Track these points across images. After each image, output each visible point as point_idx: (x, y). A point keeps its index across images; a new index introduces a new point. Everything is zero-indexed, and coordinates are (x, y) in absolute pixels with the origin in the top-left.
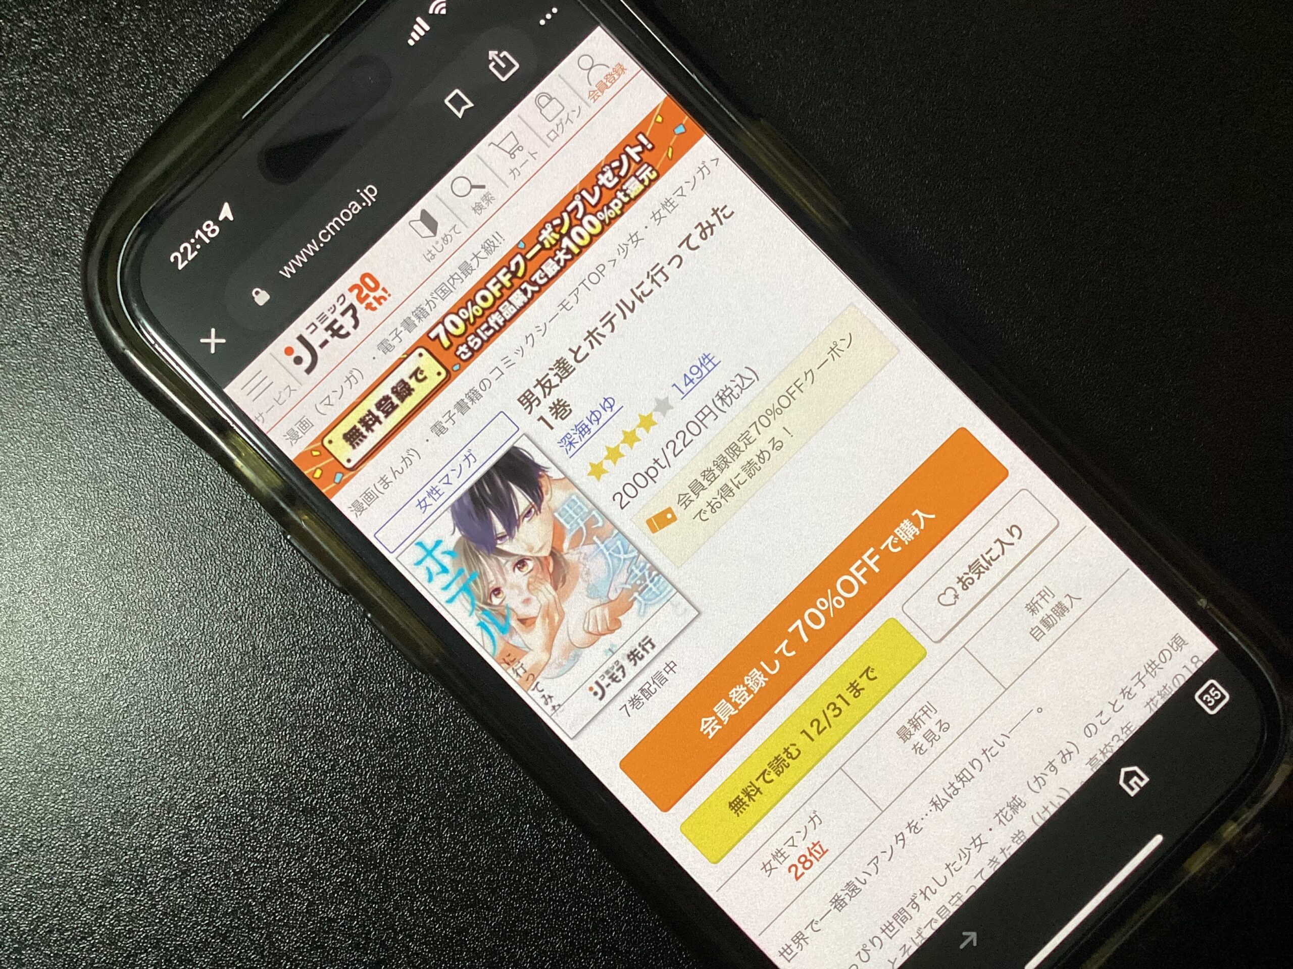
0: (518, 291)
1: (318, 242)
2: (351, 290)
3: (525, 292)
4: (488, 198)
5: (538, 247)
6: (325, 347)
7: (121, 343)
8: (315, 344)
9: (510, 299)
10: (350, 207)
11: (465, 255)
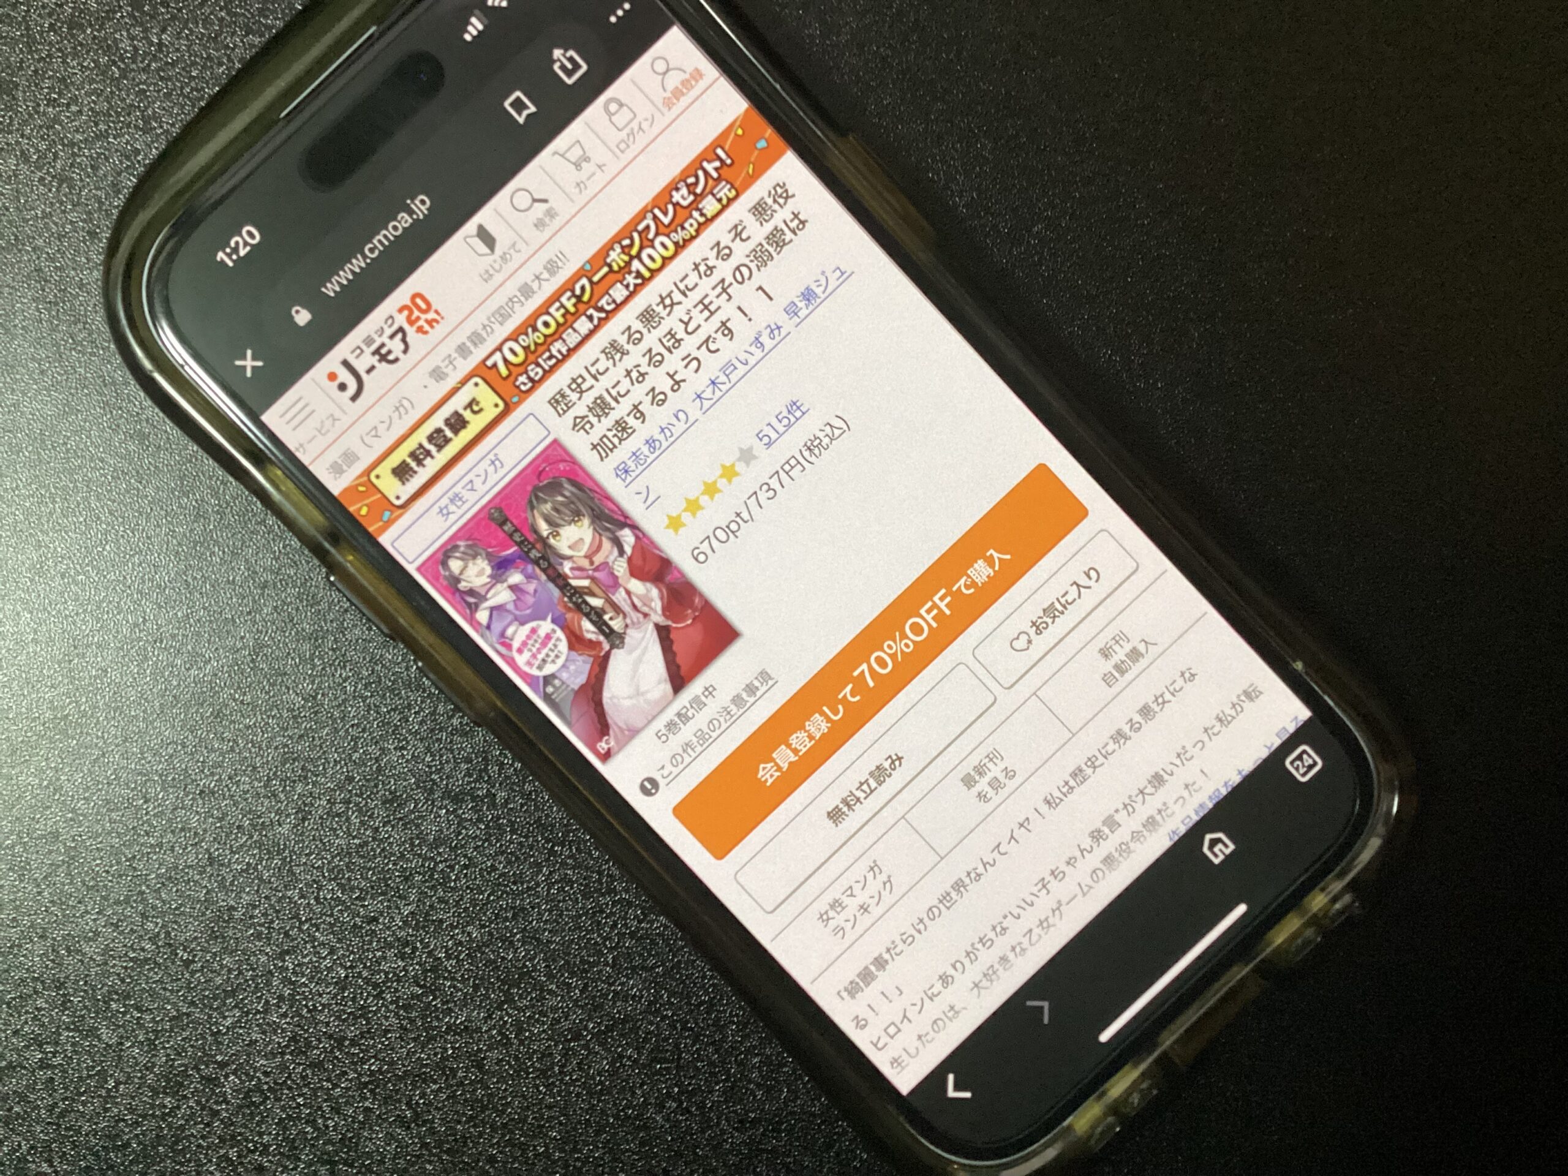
0: (583, 318)
1: (365, 257)
2: (400, 311)
3: (590, 318)
4: (551, 214)
5: (605, 269)
6: (374, 373)
7: (147, 364)
8: (362, 370)
9: (576, 325)
10: (399, 218)
11: (525, 276)
